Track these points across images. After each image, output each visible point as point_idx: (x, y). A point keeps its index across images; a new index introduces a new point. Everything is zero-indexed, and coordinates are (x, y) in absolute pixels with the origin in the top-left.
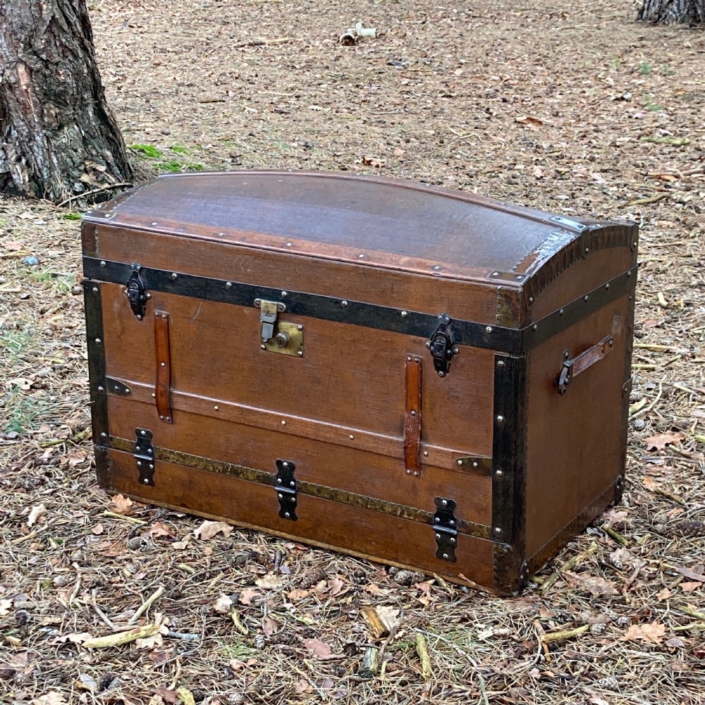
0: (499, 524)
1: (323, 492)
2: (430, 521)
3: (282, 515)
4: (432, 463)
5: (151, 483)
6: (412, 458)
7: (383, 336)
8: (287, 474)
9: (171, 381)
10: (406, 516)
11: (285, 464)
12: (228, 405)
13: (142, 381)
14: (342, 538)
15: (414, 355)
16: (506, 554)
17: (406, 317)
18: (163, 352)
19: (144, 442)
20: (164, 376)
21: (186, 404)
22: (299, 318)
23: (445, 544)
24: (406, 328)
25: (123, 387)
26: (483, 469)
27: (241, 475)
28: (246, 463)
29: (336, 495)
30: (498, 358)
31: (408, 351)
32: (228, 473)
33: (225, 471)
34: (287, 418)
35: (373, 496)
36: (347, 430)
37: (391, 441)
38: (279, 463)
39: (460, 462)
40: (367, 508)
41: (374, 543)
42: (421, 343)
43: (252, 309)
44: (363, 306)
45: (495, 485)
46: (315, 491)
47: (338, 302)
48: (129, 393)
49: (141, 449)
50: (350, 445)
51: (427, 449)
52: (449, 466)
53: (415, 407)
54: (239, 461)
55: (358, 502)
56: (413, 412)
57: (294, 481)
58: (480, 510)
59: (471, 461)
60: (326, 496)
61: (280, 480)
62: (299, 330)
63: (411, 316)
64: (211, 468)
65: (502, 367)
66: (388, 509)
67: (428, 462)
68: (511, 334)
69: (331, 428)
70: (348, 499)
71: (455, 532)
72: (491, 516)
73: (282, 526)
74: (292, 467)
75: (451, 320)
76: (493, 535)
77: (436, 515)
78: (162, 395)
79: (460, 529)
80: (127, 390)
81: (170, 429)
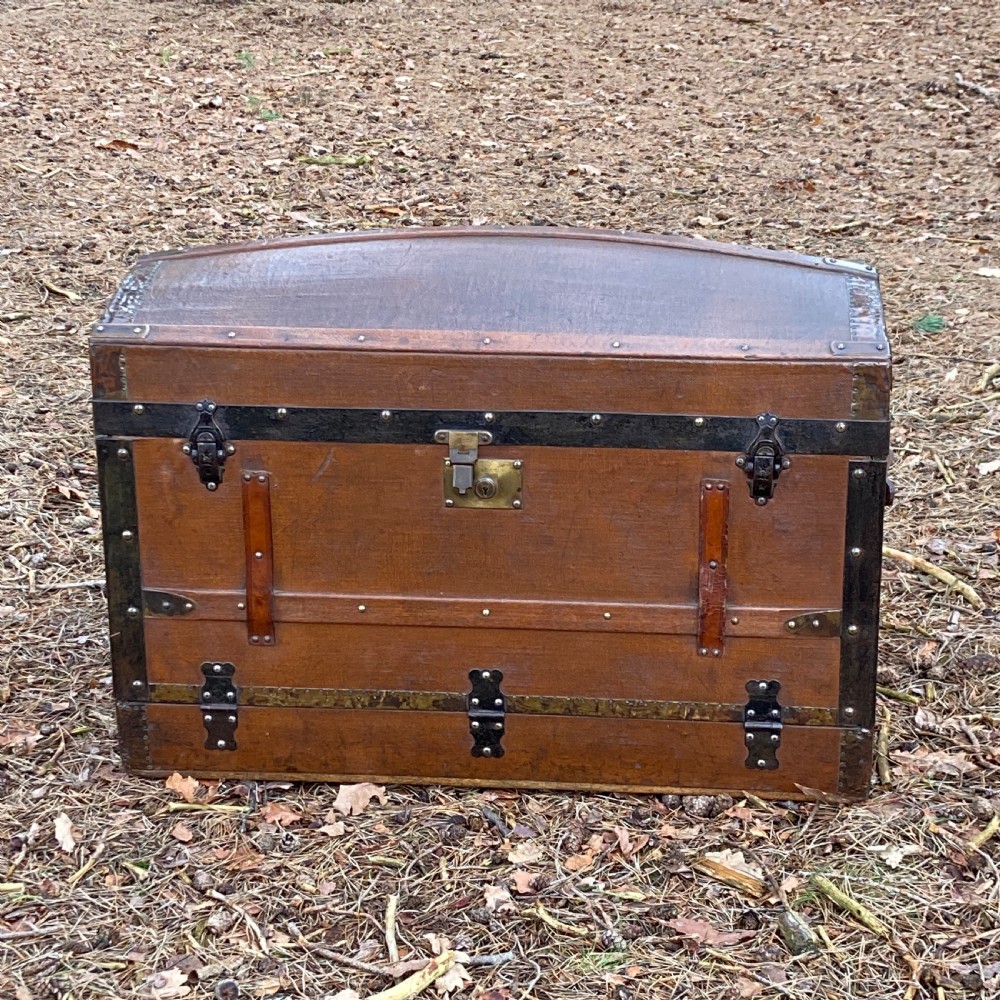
0: (851, 702)
1: (552, 705)
2: (738, 717)
3: (477, 752)
4: (746, 632)
5: (231, 746)
6: (711, 629)
7: (662, 458)
8: (487, 691)
9: (274, 578)
10: (697, 717)
11: (486, 674)
12: (385, 601)
13: (217, 586)
14: (583, 769)
15: (717, 480)
16: (861, 742)
17: (703, 426)
18: (259, 535)
19: (218, 684)
20: (260, 573)
21: (304, 610)
22: (513, 450)
23: (762, 746)
24: (702, 441)
25: (178, 603)
26: (828, 628)
27: (404, 706)
28: (414, 685)
29: (575, 706)
30: (853, 466)
31: (705, 474)
32: (379, 706)
33: (373, 704)
34: (491, 604)
35: (640, 697)
36: (601, 607)
37: (676, 612)
38: (475, 676)
39: (792, 624)
40: (630, 716)
41: (638, 766)
42: (727, 460)
43: (429, 446)
44: (627, 419)
45: (845, 649)
46: (538, 706)
47: (583, 418)
48: (191, 609)
49: (213, 694)
50: (606, 629)
51: (736, 613)
52: (773, 633)
53: (718, 555)
54: (401, 684)
55: (614, 711)
56: (714, 564)
57: (501, 697)
58: (820, 687)
59: (808, 619)
60: (558, 710)
61: (476, 700)
62: (516, 468)
63: (711, 423)
64: (348, 703)
65: (859, 478)
66: (666, 712)
67: (738, 632)
68: (875, 428)
69: (572, 607)
70: (597, 709)
71: (780, 726)
72: (838, 693)
73: (476, 770)
74: (497, 676)
75: (779, 421)
76: (841, 719)
77: (748, 708)
78: (259, 602)
79: (787, 721)
80: (189, 605)
81: (269, 655)
